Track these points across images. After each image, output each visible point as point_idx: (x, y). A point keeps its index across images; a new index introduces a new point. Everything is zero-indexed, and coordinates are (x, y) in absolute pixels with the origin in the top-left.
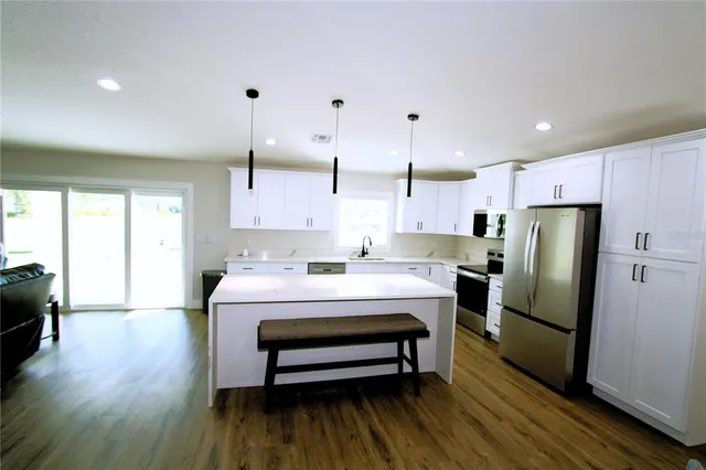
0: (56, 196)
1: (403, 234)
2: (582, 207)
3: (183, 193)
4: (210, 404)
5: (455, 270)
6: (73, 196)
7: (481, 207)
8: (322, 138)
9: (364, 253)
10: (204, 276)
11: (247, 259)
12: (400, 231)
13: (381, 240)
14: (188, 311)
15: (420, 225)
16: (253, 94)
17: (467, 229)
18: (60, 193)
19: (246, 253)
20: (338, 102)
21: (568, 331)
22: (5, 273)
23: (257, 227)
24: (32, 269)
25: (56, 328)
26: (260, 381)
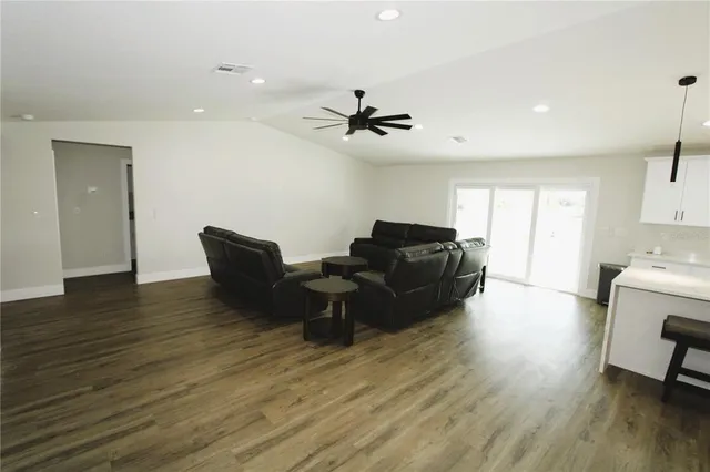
0: (486, 193)
3: (588, 187)
4: (601, 370)
6: (499, 192)
10: (602, 268)
11: (660, 257)
14: (581, 299)
18: (488, 191)
19: (658, 250)
22: (468, 241)
23: (679, 222)
24: (479, 240)
25: (482, 284)
26: (660, 375)
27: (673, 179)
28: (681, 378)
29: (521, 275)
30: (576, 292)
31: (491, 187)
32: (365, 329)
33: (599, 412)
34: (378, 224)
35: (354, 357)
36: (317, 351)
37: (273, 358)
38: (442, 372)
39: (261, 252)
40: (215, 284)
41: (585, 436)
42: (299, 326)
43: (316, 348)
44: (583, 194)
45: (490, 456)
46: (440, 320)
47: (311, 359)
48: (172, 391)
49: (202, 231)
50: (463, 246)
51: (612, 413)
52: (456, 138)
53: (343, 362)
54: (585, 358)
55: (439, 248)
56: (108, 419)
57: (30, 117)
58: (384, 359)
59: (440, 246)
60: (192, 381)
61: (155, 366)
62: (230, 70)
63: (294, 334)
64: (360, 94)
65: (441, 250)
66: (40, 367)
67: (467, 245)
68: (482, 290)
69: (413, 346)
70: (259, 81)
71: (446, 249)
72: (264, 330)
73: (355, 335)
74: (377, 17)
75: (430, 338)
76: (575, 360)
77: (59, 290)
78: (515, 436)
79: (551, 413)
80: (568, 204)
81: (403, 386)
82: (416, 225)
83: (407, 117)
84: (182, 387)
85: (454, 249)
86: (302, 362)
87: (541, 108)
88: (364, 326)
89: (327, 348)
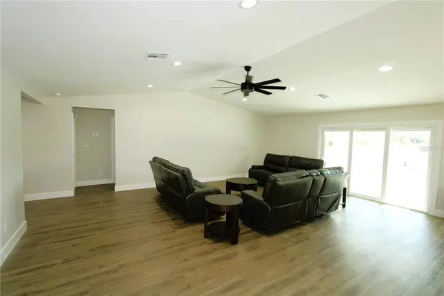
3: (432, 128)
22: (329, 169)
24: (340, 169)
25: (344, 201)
29: (377, 195)
31: (351, 129)
32: (248, 232)
34: (268, 155)
35: (236, 254)
36: (211, 246)
37: (180, 250)
38: (303, 274)
39: (178, 174)
40: (158, 193)
42: (201, 227)
43: (210, 244)
44: (428, 133)
46: (307, 229)
47: (206, 253)
48: (107, 269)
49: (152, 160)
50: (325, 173)
52: (320, 96)
53: (228, 257)
55: (305, 175)
56: (61, 286)
57: (59, 94)
58: (259, 258)
59: (305, 173)
60: (122, 263)
61: (104, 248)
62: (155, 57)
63: (198, 232)
64: (248, 69)
65: (307, 176)
66: (40, 243)
67: (329, 172)
68: (344, 206)
69: (283, 249)
70: (177, 64)
71: (310, 175)
72: (181, 227)
73: (240, 237)
74: (240, 6)
75: (297, 243)
77: (71, 193)
81: (269, 284)
82: (294, 157)
83: (277, 80)
84: (115, 266)
85: (317, 175)
86: (199, 255)
87: (386, 68)
88: (249, 229)
89: (219, 245)
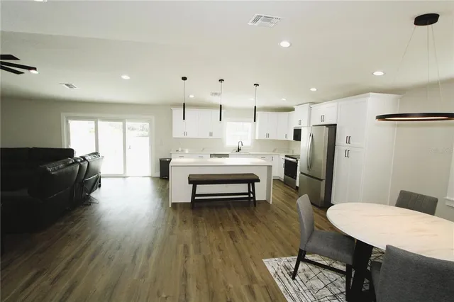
0: (92, 124)
1: (259, 140)
2: (327, 125)
3: (149, 121)
4: (170, 206)
5: (284, 157)
6: (100, 123)
7: (297, 126)
8: (216, 94)
9: (239, 150)
10: (160, 160)
11: (181, 152)
12: (257, 138)
13: (247, 143)
14: (152, 178)
15: (268, 135)
16: (184, 79)
17: (291, 137)
18: (94, 122)
19: (180, 149)
20: (221, 80)
21: (322, 180)
22: (89, 155)
23: (185, 137)
24: (96, 153)
25: (100, 182)
26: (189, 200)
27: (184, 119)
28: (196, 198)
29: (121, 172)
30: (150, 175)
31: (95, 119)
33: (174, 222)
41: (171, 233)
45: (136, 263)
50: (87, 158)
51: (178, 222)
52: (67, 85)
54: (162, 204)
55: (71, 162)
59: (71, 160)
65: (73, 163)
67: (89, 157)
68: (100, 187)
76: (159, 206)
78: (144, 249)
79: (156, 232)
80: (133, 129)
85: (81, 161)
